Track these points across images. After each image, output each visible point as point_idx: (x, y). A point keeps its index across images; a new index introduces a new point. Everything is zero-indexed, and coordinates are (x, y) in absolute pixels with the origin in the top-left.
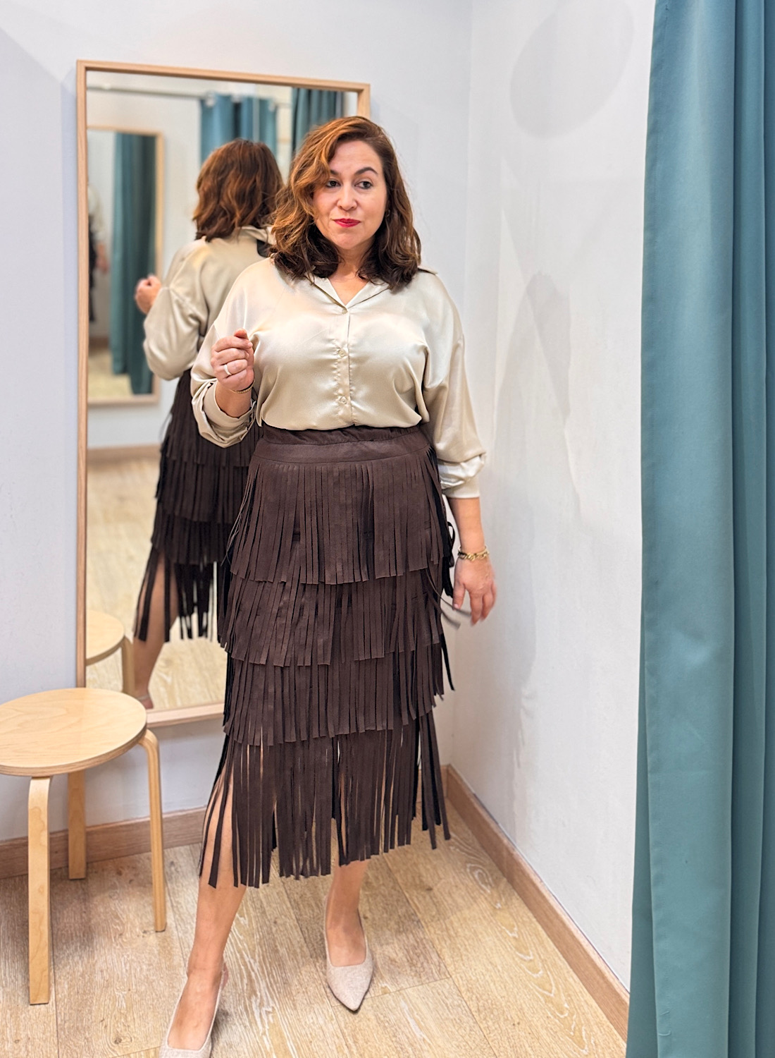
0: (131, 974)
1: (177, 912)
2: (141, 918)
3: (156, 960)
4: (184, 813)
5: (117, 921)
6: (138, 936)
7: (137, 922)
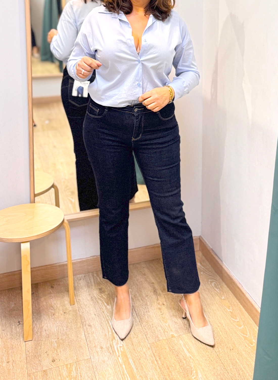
0: (59, 331)
1: (79, 304)
2: (63, 307)
3: (70, 325)
4: (81, 260)
5: (52, 308)
6: (62, 315)
7: (61, 308)
